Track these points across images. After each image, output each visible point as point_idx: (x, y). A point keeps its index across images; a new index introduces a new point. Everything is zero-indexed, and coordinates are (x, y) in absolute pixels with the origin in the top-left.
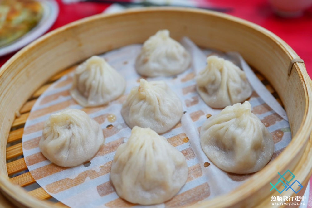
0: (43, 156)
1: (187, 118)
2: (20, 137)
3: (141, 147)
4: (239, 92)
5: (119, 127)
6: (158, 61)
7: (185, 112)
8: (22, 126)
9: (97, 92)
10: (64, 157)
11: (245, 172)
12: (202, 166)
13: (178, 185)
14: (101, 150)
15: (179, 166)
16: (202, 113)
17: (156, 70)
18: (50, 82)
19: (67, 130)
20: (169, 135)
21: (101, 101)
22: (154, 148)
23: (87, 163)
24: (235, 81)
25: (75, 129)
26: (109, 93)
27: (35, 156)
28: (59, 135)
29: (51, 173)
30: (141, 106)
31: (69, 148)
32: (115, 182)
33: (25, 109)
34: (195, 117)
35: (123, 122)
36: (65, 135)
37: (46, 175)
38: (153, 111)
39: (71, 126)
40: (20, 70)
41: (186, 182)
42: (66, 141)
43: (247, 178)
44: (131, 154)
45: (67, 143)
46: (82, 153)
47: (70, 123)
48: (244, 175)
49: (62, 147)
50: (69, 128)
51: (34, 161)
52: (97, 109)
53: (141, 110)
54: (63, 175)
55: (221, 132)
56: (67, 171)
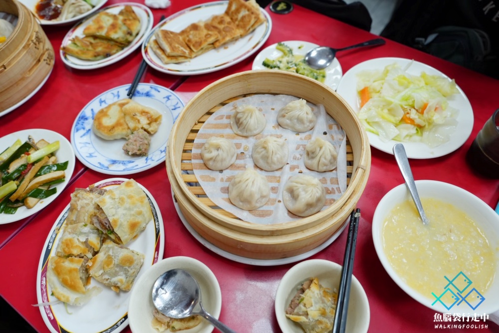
0: (201, 157)
1: (287, 168)
2: (193, 139)
3: (247, 180)
4: (325, 165)
5: (248, 156)
6: (291, 119)
7: (288, 164)
8: (197, 131)
9: (244, 128)
10: (210, 164)
11: (296, 214)
12: (277, 201)
13: (258, 205)
14: (232, 166)
15: (263, 197)
16: (298, 167)
17: (287, 125)
18: (223, 104)
19: (216, 151)
20: (270, 174)
21: (245, 134)
22: (253, 182)
23: (221, 171)
24: (325, 158)
25: (220, 152)
26: (250, 130)
27: (197, 154)
28: (211, 152)
29: (202, 169)
30: (262, 152)
31: (214, 161)
32: (230, 189)
33: (201, 120)
34: (293, 168)
35: (250, 154)
36: (214, 153)
37: (199, 169)
38: (268, 158)
39: (219, 150)
40: (206, 97)
41: (265, 204)
42: (213, 157)
43: (297, 218)
44: (240, 182)
45: (214, 158)
46: (219, 166)
47: (219, 148)
48: (296, 215)
49: (211, 159)
50: (218, 150)
51: (196, 157)
52: (241, 138)
53: (261, 154)
54: (207, 172)
55: (295, 188)
56: (210, 171)
